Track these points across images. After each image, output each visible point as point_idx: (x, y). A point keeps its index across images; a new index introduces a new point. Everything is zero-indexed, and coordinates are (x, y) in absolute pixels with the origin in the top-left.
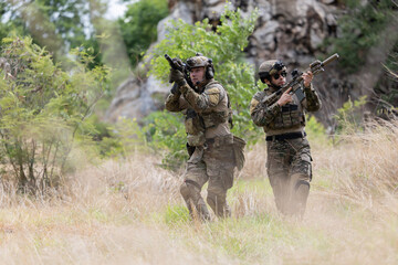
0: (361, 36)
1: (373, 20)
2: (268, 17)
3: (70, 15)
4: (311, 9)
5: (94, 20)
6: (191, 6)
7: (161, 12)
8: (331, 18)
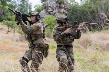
0: (71, 16)
1: (73, 13)
2: (57, 12)
3: (26, 9)
4: (64, 11)
5: (30, 10)
6: (46, 10)
7: (41, 10)
8: (67, 13)
